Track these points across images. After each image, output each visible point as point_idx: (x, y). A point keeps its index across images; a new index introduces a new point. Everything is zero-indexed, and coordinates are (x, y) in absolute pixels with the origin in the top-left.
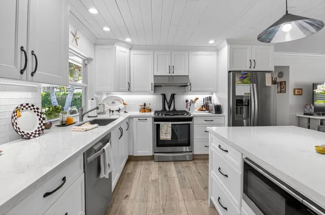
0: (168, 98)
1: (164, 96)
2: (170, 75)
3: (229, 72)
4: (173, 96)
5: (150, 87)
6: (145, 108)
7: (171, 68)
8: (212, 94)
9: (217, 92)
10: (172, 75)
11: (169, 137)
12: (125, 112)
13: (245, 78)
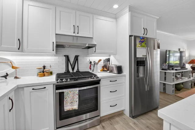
0: (72, 60)
1: (67, 58)
2: (74, 35)
3: (130, 36)
4: (76, 58)
5: (50, 47)
6: (44, 72)
7: (76, 28)
8: (110, 56)
9: (115, 54)
10: (77, 35)
11: (76, 107)
12: (16, 78)
13: (142, 42)
